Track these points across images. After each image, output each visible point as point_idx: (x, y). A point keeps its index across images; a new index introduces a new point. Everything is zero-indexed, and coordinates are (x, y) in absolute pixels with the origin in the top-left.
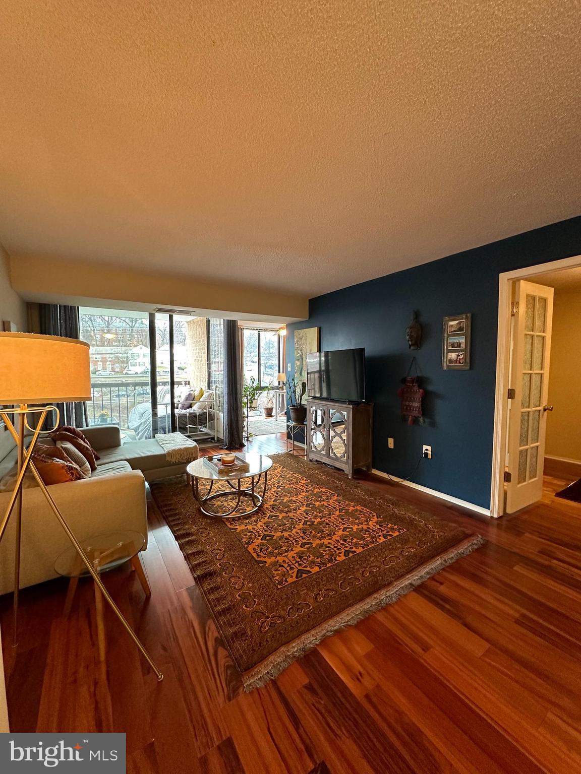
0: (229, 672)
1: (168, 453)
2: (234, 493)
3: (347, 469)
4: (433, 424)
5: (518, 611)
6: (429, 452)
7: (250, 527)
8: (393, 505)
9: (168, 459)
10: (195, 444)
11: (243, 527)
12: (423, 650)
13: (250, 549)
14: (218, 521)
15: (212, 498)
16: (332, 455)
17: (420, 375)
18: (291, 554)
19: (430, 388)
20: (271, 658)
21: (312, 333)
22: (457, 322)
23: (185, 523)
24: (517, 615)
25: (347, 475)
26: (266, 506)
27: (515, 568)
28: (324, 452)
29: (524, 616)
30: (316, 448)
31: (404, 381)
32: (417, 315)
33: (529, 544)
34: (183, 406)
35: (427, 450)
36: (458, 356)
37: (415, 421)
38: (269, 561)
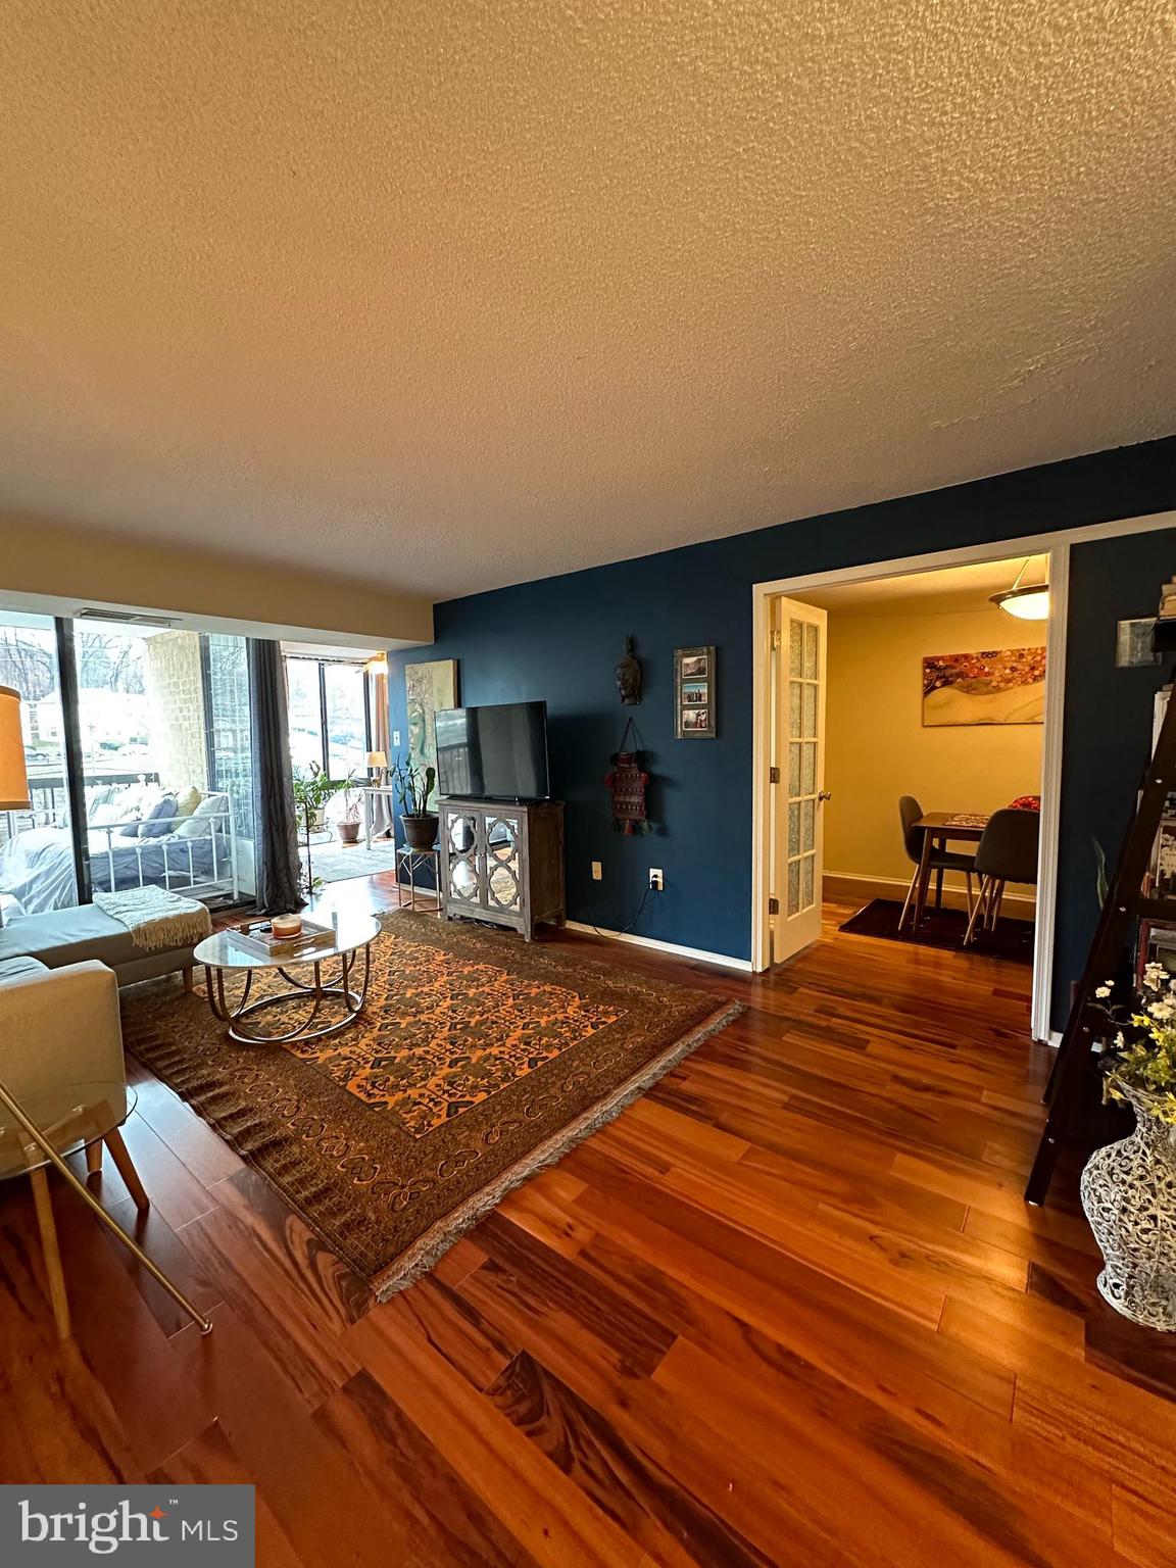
0: (344, 1284)
1: (138, 931)
2: (298, 996)
3: (523, 926)
4: (663, 831)
5: (785, 1092)
6: (660, 880)
7: (345, 1051)
8: (604, 975)
9: (136, 941)
10: (200, 905)
11: (330, 1053)
12: (661, 1172)
13: (351, 1087)
14: (274, 1050)
15: (252, 1011)
16: (492, 903)
17: (640, 748)
18: (433, 1081)
19: (657, 770)
20: (419, 1244)
21: (444, 671)
22: (695, 659)
23: (203, 1064)
25: (522, 936)
26: (370, 1009)
27: (784, 1039)
28: (476, 900)
30: (460, 894)
31: (615, 759)
32: (632, 644)
33: (803, 1004)
34: (150, 831)
35: (656, 876)
36: (698, 715)
37: (636, 829)
38: (391, 1101)
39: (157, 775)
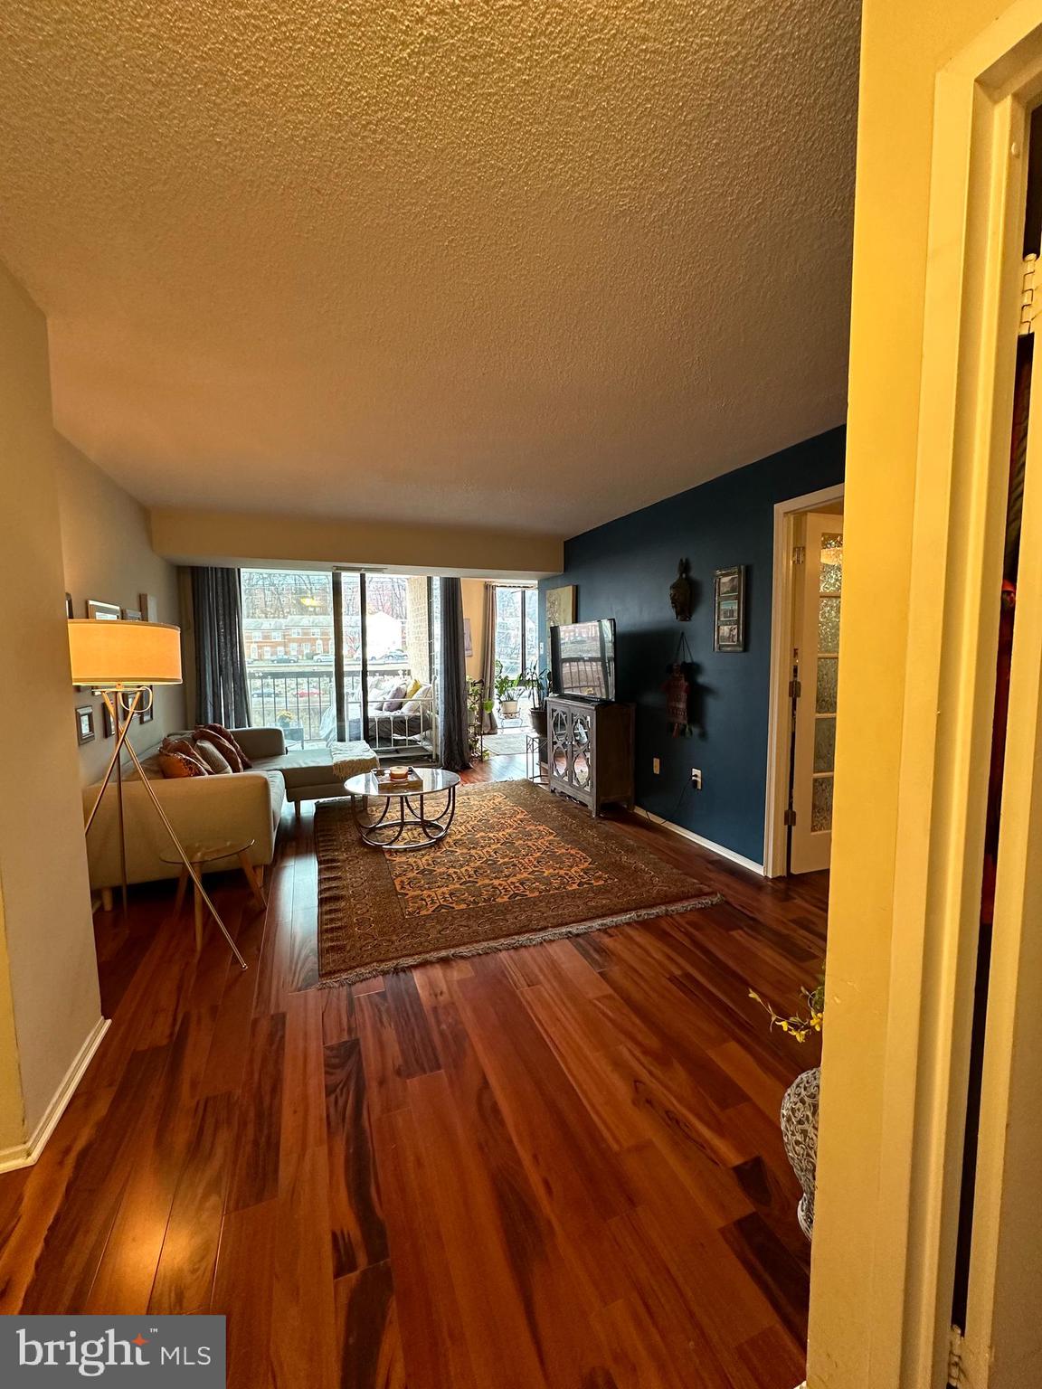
0: (310, 974)
1: (336, 765)
2: (416, 823)
3: (591, 802)
4: (703, 735)
5: (681, 968)
6: (699, 780)
7: (411, 860)
8: (627, 851)
9: (335, 772)
10: (375, 754)
11: (404, 859)
13: (397, 882)
14: (378, 850)
15: (385, 827)
16: (575, 783)
17: (689, 660)
18: (444, 889)
19: (702, 680)
20: (357, 970)
21: (566, 594)
22: (730, 577)
23: (337, 850)
24: (678, 972)
25: (591, 812)
26: (448, 839)
28: (566, 779)
29: (688, 976)
30: (558, 773)
31: (670, 669)
32: (685, 567)
33: (785, 912)
34: (389, 707)
35: (696, 776)
36: (731, 630)
37: (682, 732)
38: (411, 893)
39: (409, 671)
